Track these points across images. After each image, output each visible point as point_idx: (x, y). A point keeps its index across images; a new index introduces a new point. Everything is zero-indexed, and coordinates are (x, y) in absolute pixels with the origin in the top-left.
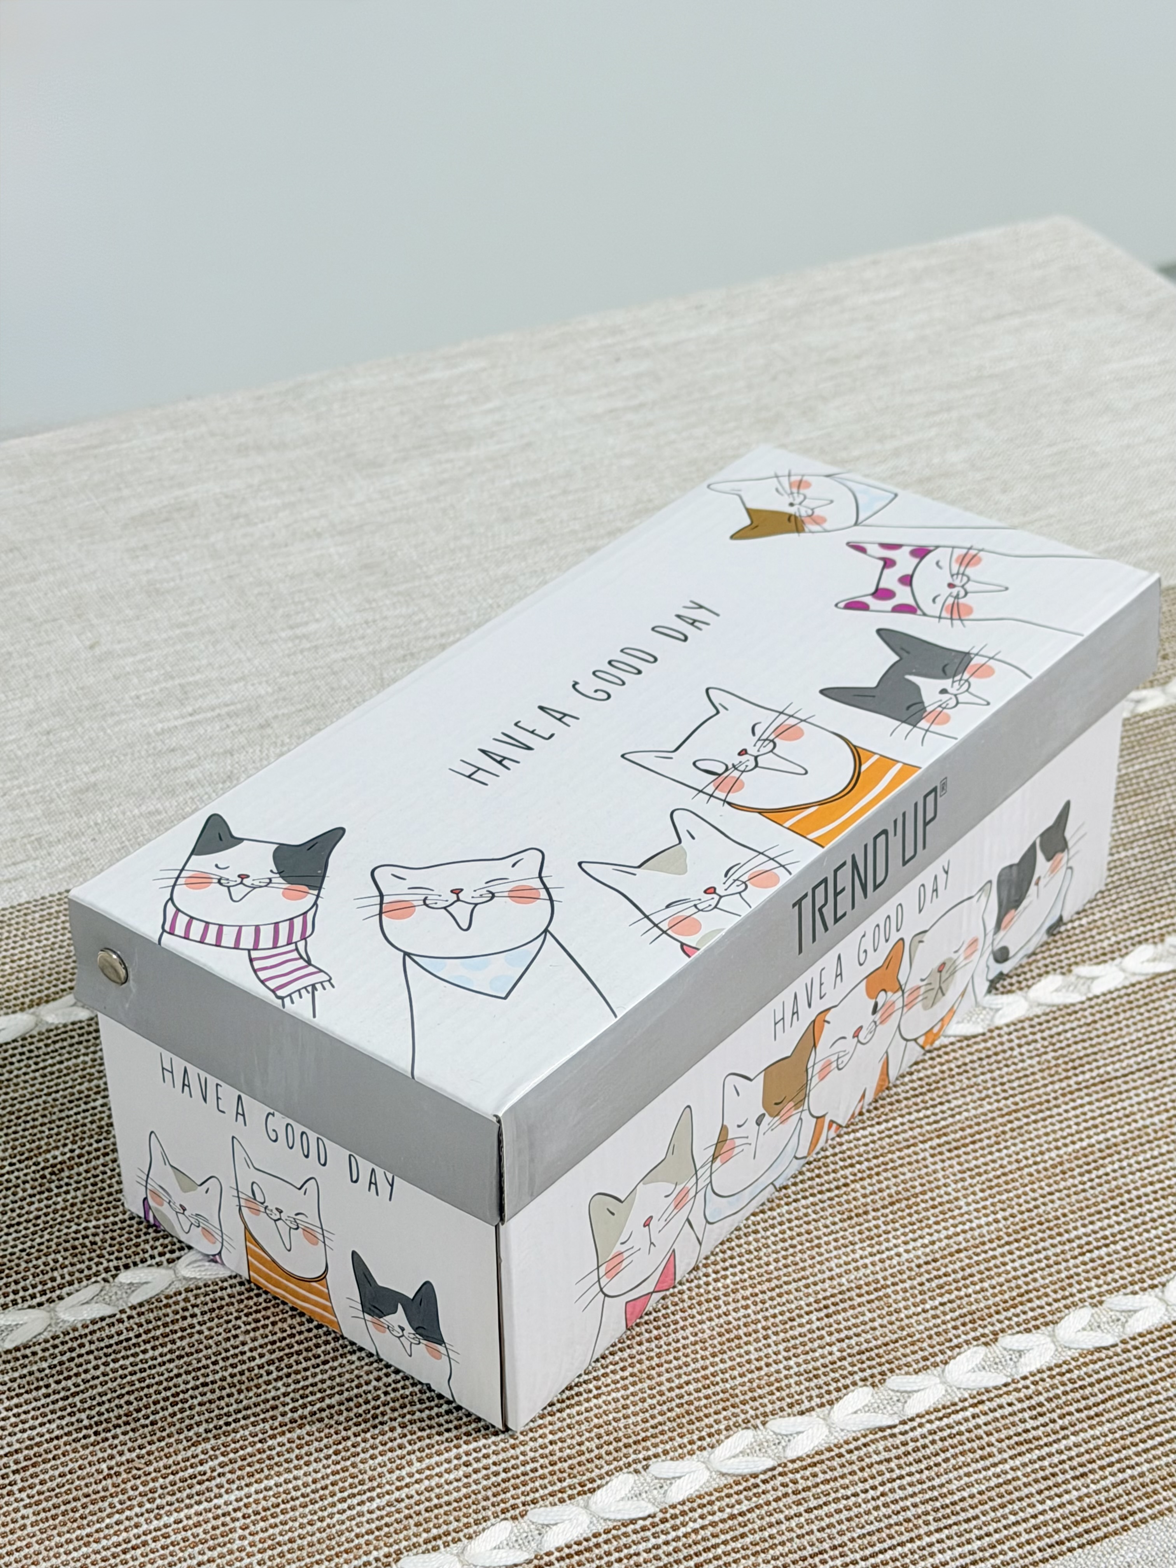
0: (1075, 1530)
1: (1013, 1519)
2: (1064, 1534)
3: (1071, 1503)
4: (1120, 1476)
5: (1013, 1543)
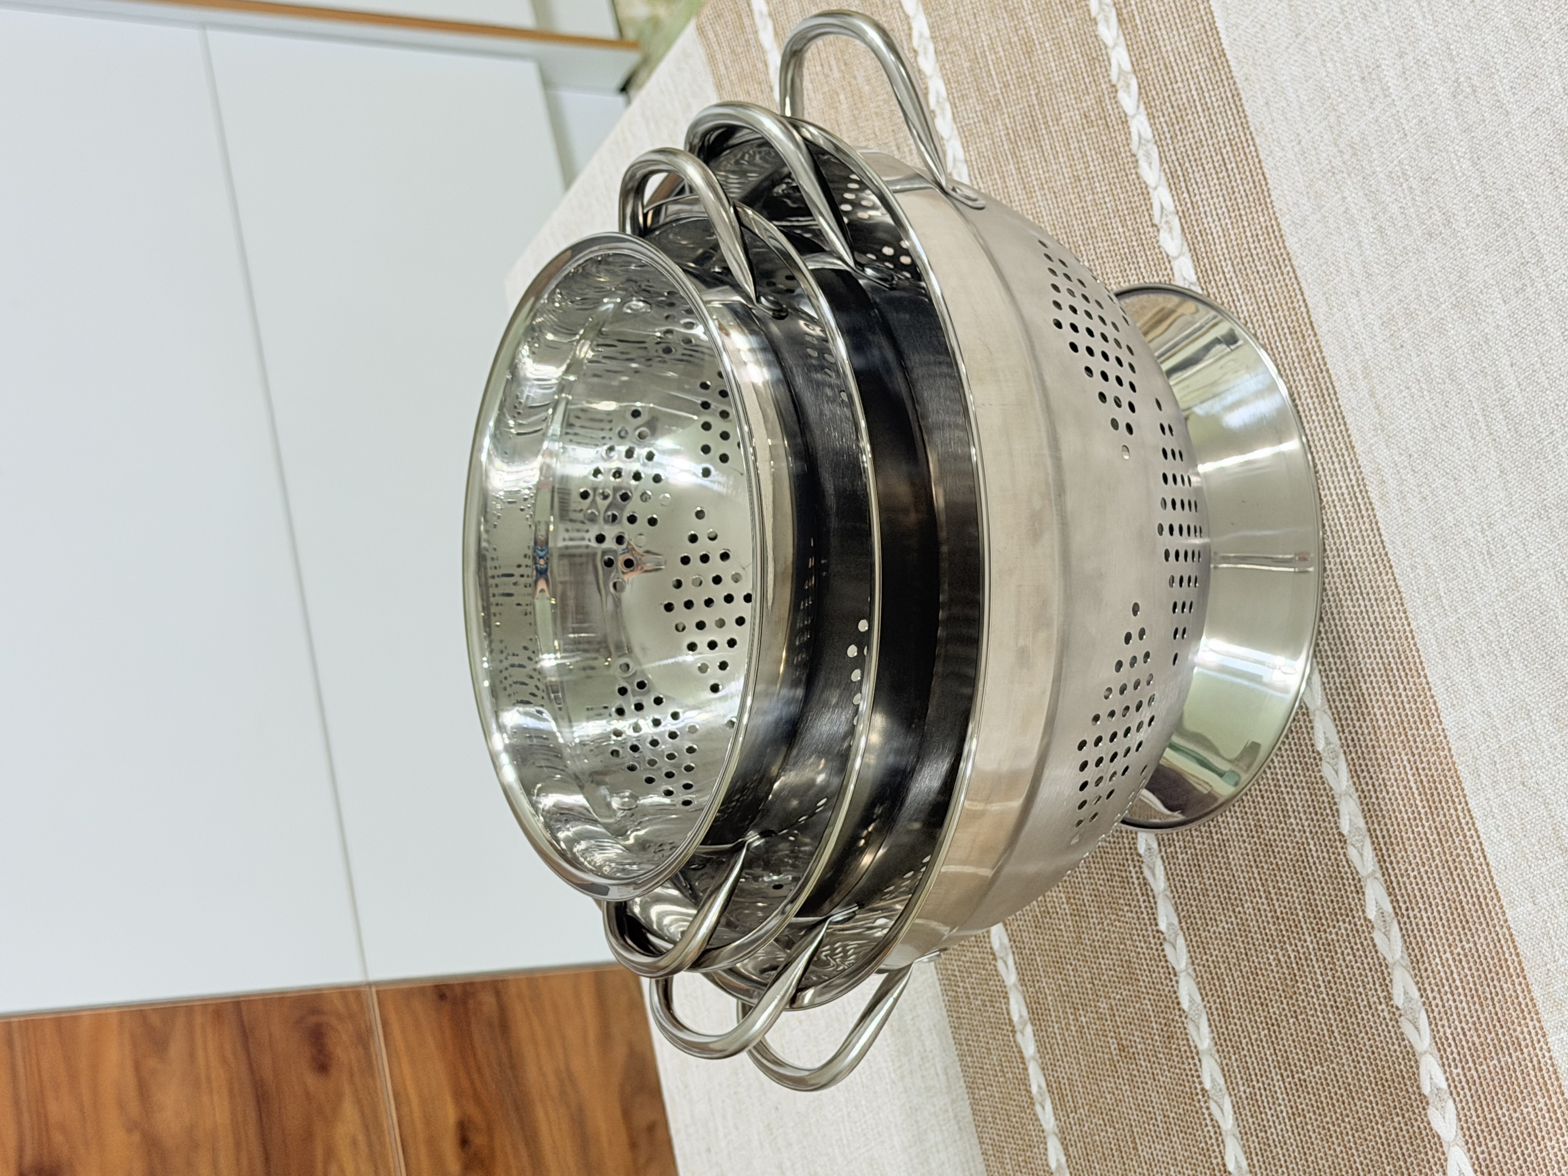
0: (1328, 403)
1: (1322, 441)
2: (1331, 411)
3: (1314, 403)
4: (1299, 370)
5: (1336, 442)
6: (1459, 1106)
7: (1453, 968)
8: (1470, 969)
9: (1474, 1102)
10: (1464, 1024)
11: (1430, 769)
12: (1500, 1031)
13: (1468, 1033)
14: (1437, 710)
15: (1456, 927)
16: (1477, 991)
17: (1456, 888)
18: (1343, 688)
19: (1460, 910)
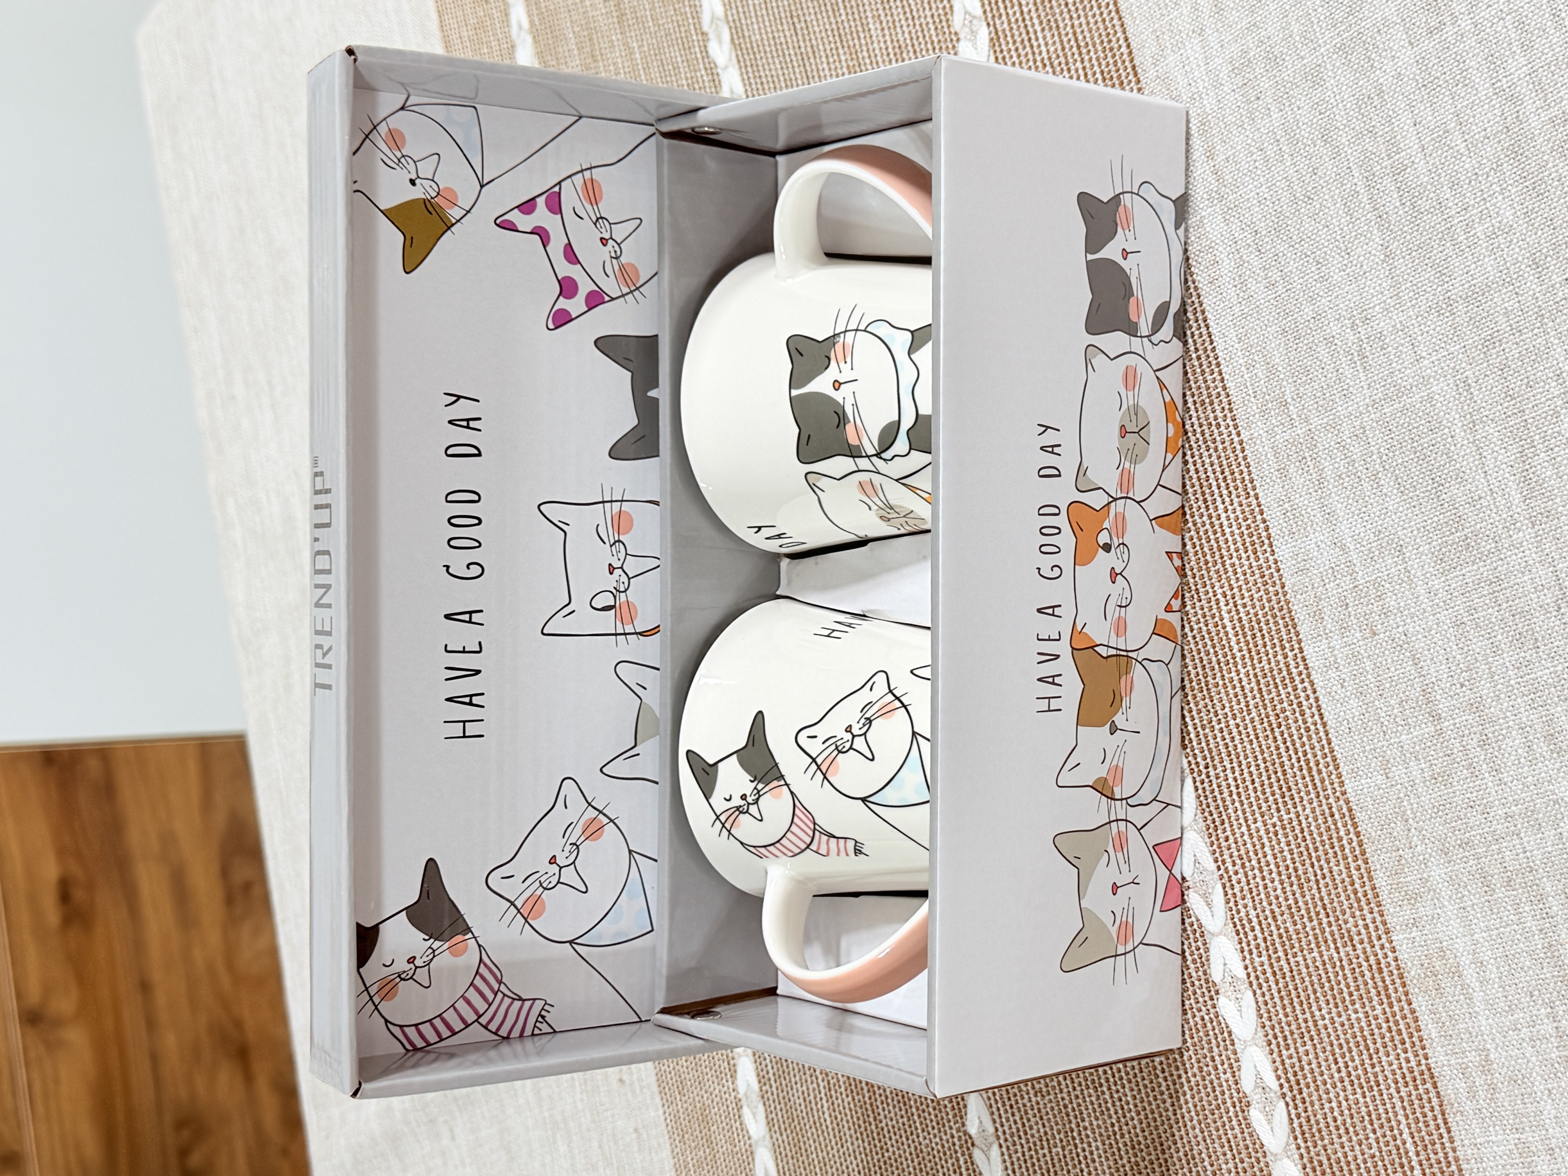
6: (1260, 999)
7: (1265, 840)
8: (1288, 844)
9: (1282, 998)
10: (1274, 907)
12: (1325, 920)
13: (1279, 918)
15: (1273, 794)
16: (1296, 869)
17: (1277, 748)
19: (1279, 774)
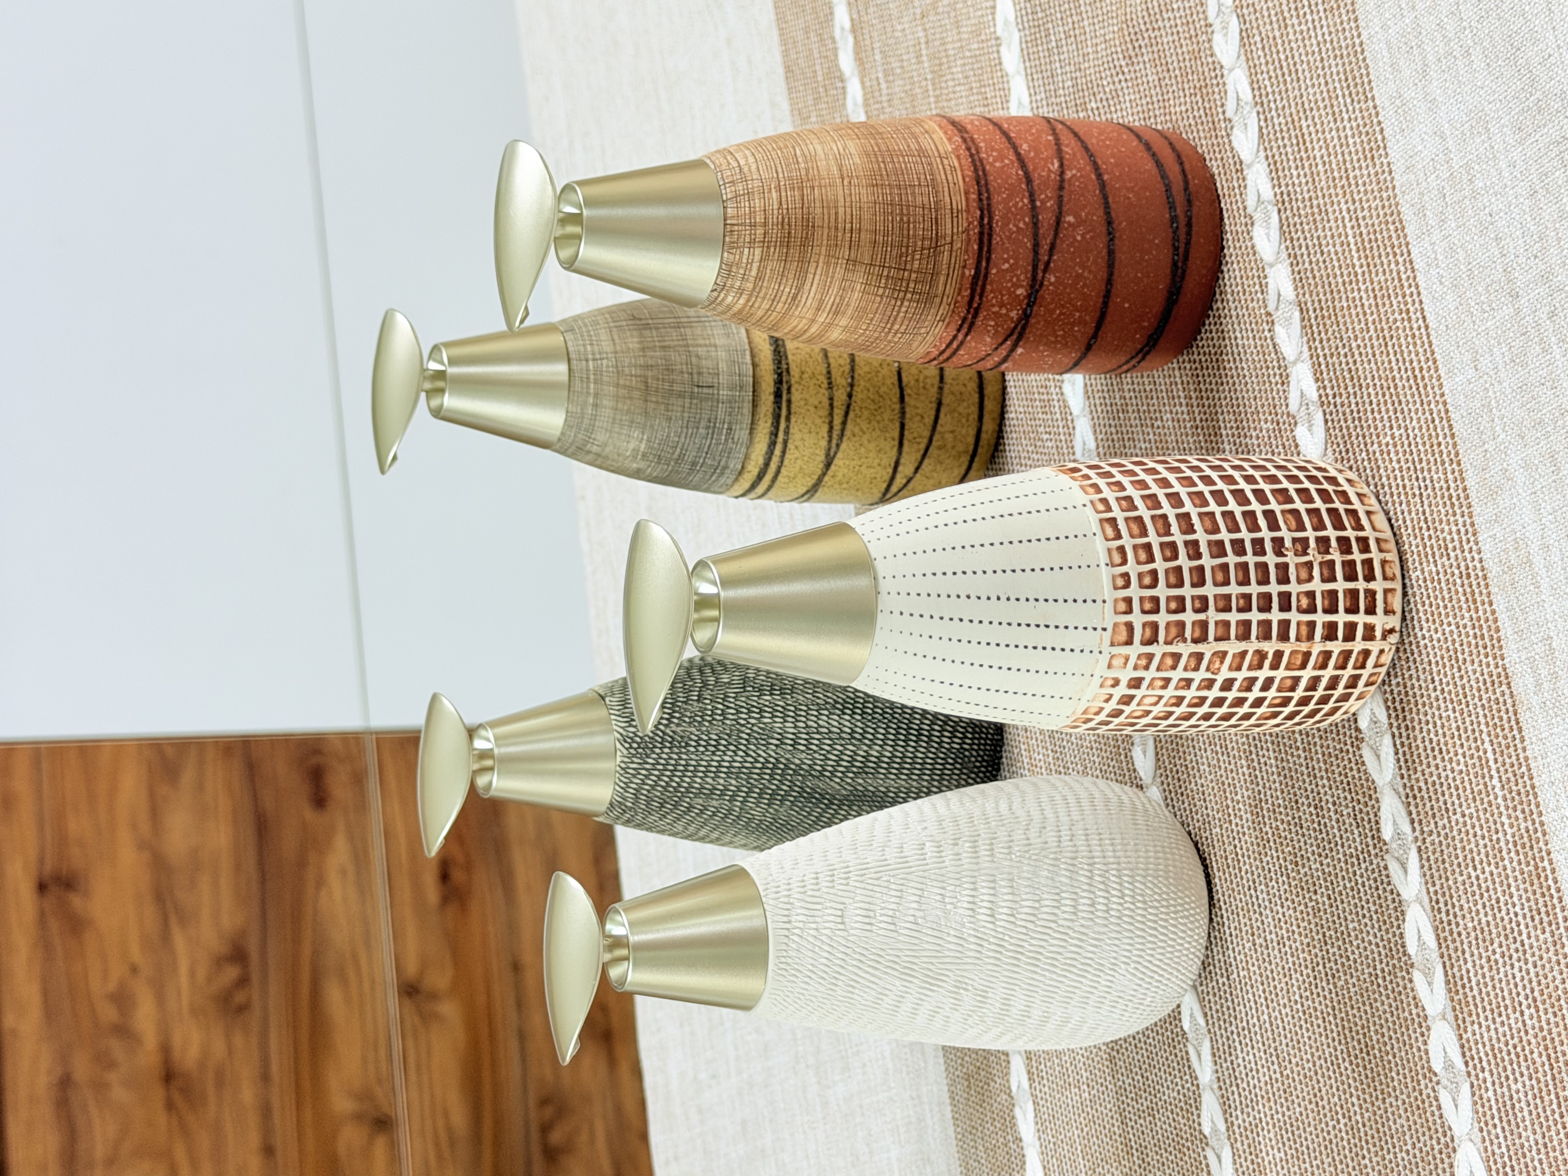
11: (1371, 217)
14: (1384, 139)
18: (1282, 131)
